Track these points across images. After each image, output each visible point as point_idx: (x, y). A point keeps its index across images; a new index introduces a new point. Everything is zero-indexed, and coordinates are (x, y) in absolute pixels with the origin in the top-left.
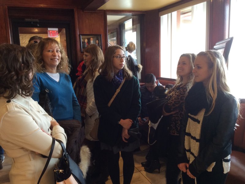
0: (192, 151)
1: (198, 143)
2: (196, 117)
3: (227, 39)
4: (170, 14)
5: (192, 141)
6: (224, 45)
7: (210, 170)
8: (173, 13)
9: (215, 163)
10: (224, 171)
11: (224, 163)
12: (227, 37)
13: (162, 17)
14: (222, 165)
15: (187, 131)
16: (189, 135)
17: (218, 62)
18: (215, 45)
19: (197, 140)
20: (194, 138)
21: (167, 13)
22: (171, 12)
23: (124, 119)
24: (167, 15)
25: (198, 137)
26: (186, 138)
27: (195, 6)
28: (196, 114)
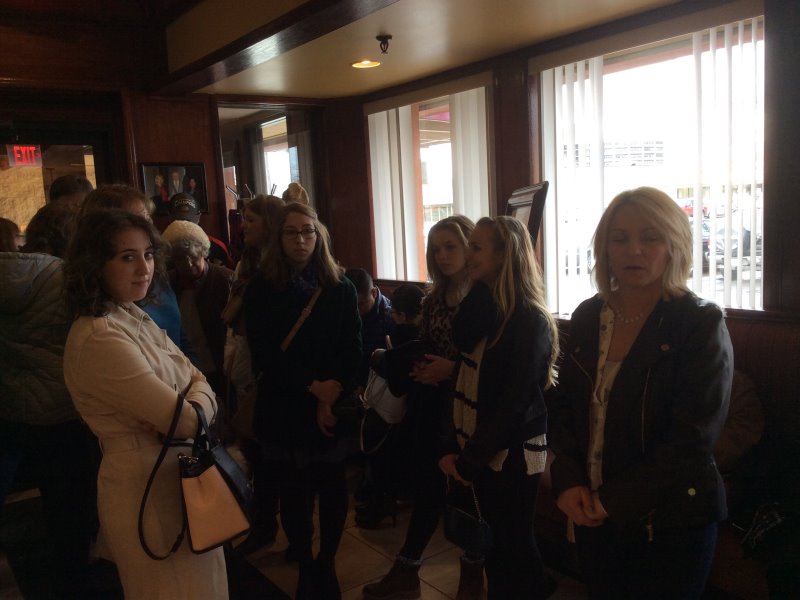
0: (464, 430)
1: (474, 411)
2: (471, 357)
3: (538, 185)
4: (392, 112)
5: (467, 408)
6: (530, 198)
7: (498, 466)
8: (401, 109)
9: (507, 450)
10: (527, 469)
11: (526, 452)
12: (536, 180)
13: (371, 117)
14: (523, 456)
15: (457, 389)
16: (461, 396)
17: (513, 238)
18: (510, 196)
19: (473, 405)
20: (468, 402)
21: (386, 108)
22: (396, 106)
23: (321, 380)
24: (384, 113)
25: (474, 399)
26: (457, 402)
27: (458, 96)
28: (470, 351)
